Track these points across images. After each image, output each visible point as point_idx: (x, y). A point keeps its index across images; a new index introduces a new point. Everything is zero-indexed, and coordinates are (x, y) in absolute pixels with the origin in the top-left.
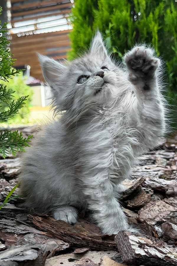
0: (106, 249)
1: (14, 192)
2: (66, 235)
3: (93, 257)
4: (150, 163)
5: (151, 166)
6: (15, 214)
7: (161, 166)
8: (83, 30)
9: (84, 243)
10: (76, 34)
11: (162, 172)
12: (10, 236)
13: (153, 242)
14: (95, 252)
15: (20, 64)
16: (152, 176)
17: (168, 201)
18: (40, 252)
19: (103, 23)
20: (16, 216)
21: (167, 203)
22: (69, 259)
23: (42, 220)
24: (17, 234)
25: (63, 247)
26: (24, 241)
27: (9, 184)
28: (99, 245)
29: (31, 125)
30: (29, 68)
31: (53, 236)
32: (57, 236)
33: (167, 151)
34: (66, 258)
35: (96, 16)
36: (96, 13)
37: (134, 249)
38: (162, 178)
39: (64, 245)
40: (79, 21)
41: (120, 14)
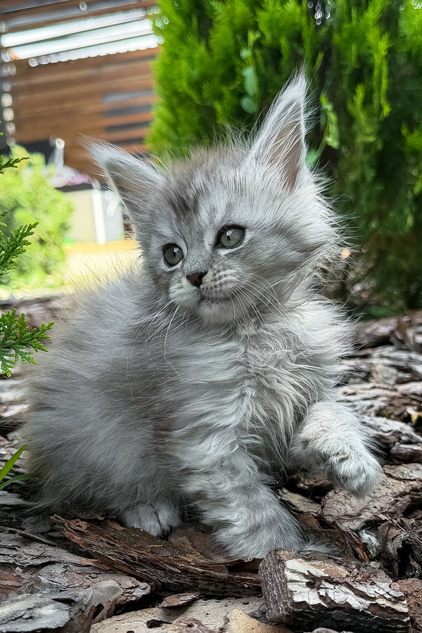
0: (239, 593)
1: (17, 462)
2: (143, 562)
3: (207, 614)
4: (358, 380)
5: (357, 387)
6: (20, 516)
7: (382, 385)
8: (186, 50)
9: (186, 580)
10: (167, 61)
11: (384, 401)
12: (6, 573)
13: (350, 572)
14: (213, 601)
15: (39, 135)
16: (360, 412)
17: (391, 472)
18: (76, 608)
19: (235, 33)
20: (22, 522)
21: (390, 476)
22: (148, 623)
23: (88, 528)
24: (21, 567)
25: (134, 594)
26: (39, 582)
27: (7, 442)
28: (221, 586)
29: (70, 290)
30: (60, 144)
31: (110, 568)
32: (120, 567)
33: (400, 349)
34: (140, 619)
35: (218, 15)
36: (216, 8)
37: (291, 591)
38: (383, 416)
39: (138, 589)
40: (176, 29)
41: (279, 9)
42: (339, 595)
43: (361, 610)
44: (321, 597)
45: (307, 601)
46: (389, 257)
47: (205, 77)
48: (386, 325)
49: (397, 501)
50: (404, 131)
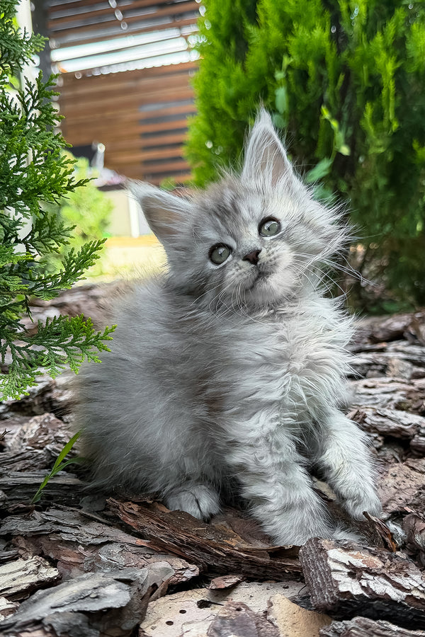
0: (279, 577)
1: (74, 445)
2: (191, 545)
3: (251, 597)
4: (375, 372)
5: (377, 381)
6: (78, 495)
7: (400, 379)
8: (224, 70)
9: (231, 564)
10: (207, 79)
11: (402, 395)
12: (70, 550)
13: (384, 563)
14: (256, 583)
15: (83, 140)
16: (380, 405)
17: (414, 465)
18: (135, 589)
19: (268, 55)
20: (79, 500)
21: (413, 469)
22: (198, 602)
23: (139, 511)
24: (83, 546)
25: (184, 575)
26: (99, 560)
27: (63, 425)
28: (263, 569)
29: (107, 279)
30: (101, 148)
31: (161, 549)
32: (172, 549)
33: (413, 344)
34: (191, 599)
35: (253, 38)
36: (252, 32)
37: (336, 581)
38: (402, 410)
39: (188, 571)
40: (215, 51)
41: (307, 35)
42: (380, 587)
43: (399, 601)
44: (363, 587)
45: (351, 591)
46: (400, 259)
47: (240, 96)
48: (400, 321)
49: (420, 493)
50: (415, 145)
